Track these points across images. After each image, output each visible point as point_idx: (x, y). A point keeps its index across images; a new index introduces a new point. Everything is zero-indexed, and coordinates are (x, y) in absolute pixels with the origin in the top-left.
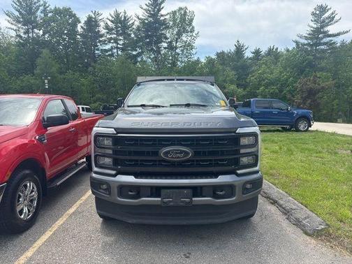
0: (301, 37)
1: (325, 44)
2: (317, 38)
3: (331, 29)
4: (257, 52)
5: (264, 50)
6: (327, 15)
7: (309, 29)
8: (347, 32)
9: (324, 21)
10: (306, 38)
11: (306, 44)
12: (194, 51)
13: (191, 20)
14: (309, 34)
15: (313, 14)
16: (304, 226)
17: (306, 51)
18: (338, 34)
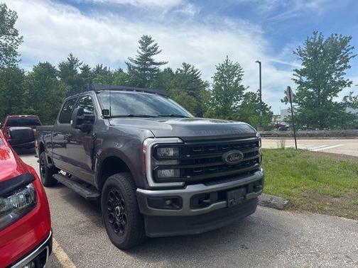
0: (132, 60)
1: (150, 70)
2: (145, 64)
3: (156, 58)
4: (86, 69)
5: (92, 67)
6: (151, 45)
7: (138, 54)
8: (166, 63)
9: (149, 50)
10: (136, 62)
11: (136, 68)
12: (18, 58)
13: (13, 22)
14: (138, 59)
15: (141, 42)
16: (274, 204)
17: (137, 74)
18: (160, 64)
